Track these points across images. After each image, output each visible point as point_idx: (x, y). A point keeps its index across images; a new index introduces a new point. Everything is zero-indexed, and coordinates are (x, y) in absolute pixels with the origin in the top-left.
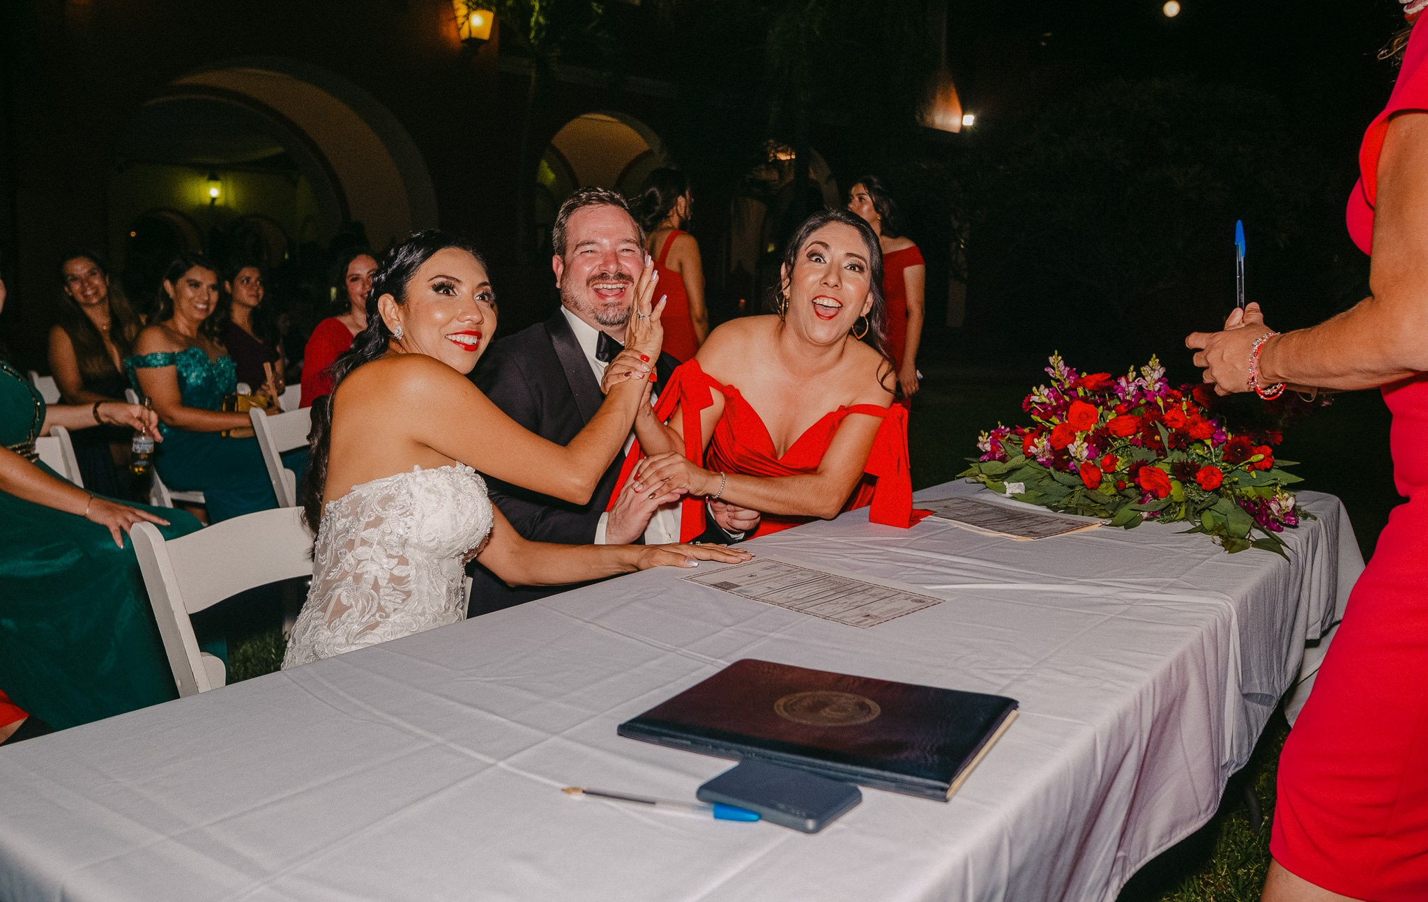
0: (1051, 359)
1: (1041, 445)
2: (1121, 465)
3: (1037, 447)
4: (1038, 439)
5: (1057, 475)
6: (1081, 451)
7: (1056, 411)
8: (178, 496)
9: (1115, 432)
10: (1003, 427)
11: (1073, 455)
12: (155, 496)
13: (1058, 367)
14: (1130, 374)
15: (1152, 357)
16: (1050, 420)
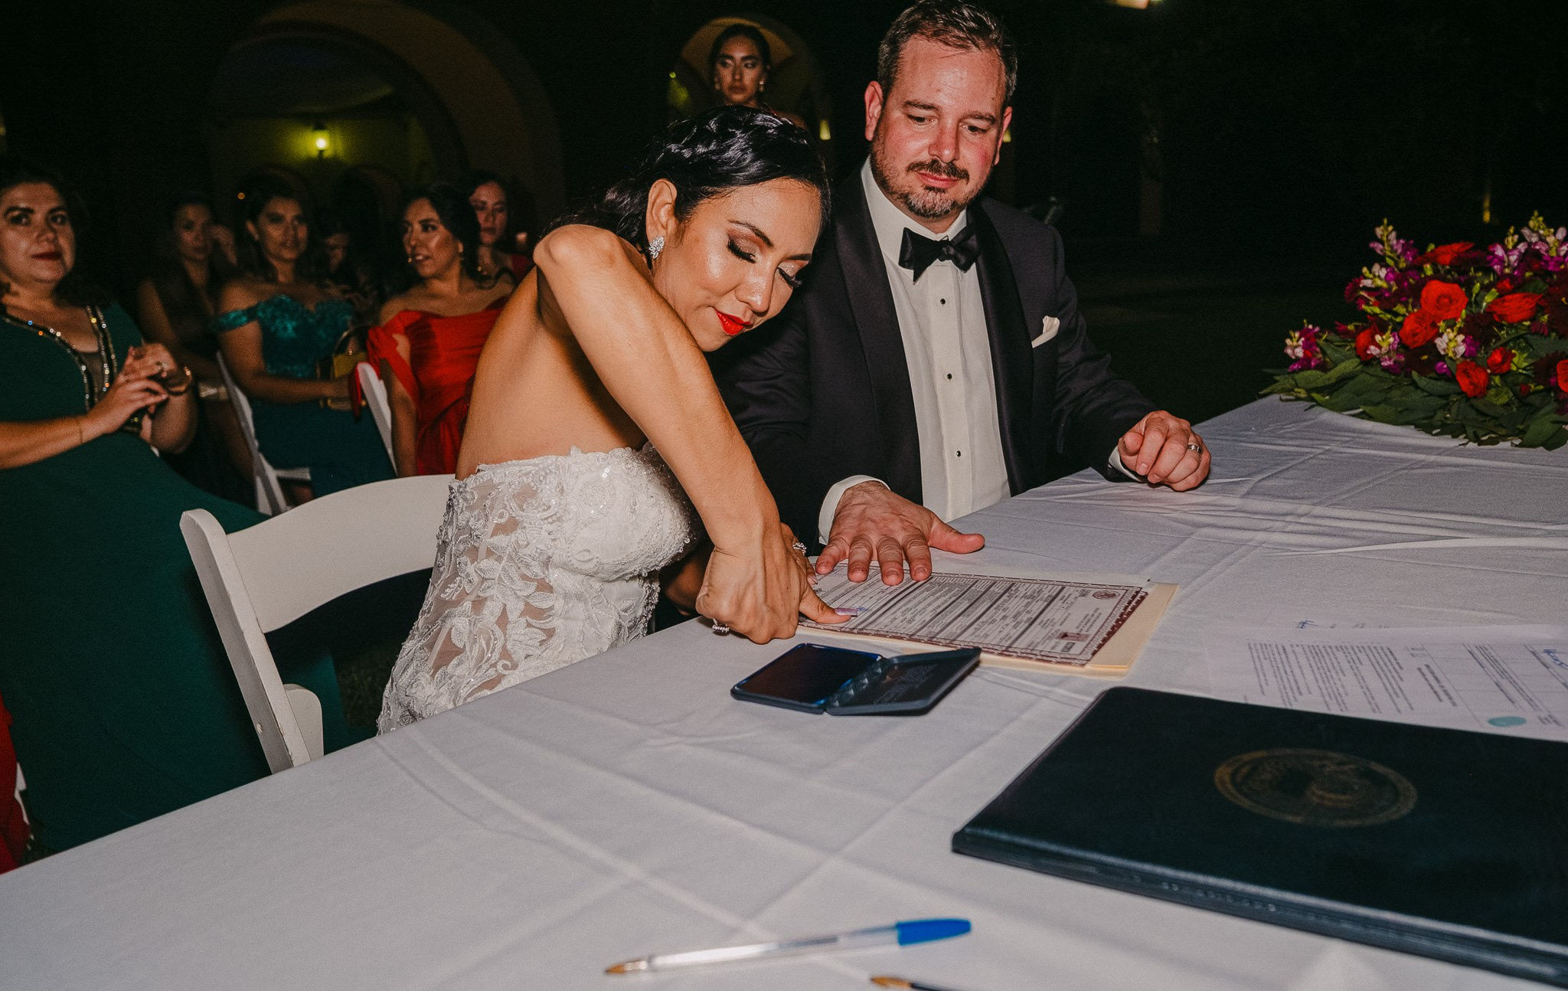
0: (1379, 231)
1: (1386, 341)
2: (1520, 361)
3: (1380, 347)
4: (1381, 336)
5: (1423, 382)
6: (1454, 347)
7: (1399, 297)
8: (282, 473)
9: (1502, 317)
10: (1310, 327)
11: (1442, 353)
12: (259, 475)
13: (1388, 240)
14: (1510, 238)
15: (1533, 214)
16: (1395, 309)
